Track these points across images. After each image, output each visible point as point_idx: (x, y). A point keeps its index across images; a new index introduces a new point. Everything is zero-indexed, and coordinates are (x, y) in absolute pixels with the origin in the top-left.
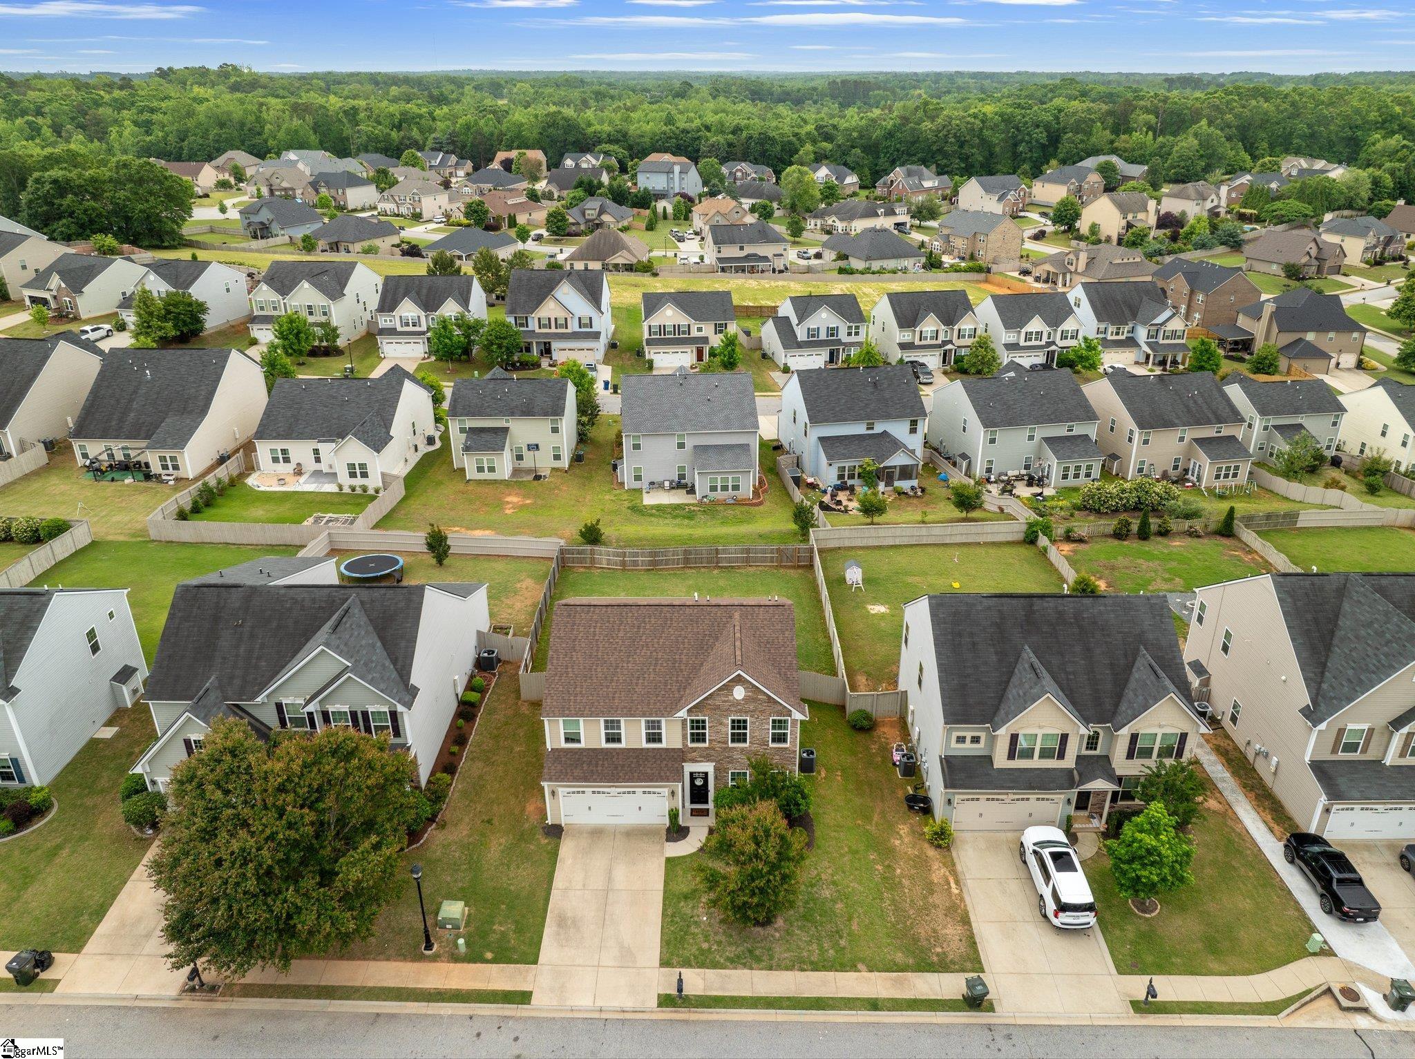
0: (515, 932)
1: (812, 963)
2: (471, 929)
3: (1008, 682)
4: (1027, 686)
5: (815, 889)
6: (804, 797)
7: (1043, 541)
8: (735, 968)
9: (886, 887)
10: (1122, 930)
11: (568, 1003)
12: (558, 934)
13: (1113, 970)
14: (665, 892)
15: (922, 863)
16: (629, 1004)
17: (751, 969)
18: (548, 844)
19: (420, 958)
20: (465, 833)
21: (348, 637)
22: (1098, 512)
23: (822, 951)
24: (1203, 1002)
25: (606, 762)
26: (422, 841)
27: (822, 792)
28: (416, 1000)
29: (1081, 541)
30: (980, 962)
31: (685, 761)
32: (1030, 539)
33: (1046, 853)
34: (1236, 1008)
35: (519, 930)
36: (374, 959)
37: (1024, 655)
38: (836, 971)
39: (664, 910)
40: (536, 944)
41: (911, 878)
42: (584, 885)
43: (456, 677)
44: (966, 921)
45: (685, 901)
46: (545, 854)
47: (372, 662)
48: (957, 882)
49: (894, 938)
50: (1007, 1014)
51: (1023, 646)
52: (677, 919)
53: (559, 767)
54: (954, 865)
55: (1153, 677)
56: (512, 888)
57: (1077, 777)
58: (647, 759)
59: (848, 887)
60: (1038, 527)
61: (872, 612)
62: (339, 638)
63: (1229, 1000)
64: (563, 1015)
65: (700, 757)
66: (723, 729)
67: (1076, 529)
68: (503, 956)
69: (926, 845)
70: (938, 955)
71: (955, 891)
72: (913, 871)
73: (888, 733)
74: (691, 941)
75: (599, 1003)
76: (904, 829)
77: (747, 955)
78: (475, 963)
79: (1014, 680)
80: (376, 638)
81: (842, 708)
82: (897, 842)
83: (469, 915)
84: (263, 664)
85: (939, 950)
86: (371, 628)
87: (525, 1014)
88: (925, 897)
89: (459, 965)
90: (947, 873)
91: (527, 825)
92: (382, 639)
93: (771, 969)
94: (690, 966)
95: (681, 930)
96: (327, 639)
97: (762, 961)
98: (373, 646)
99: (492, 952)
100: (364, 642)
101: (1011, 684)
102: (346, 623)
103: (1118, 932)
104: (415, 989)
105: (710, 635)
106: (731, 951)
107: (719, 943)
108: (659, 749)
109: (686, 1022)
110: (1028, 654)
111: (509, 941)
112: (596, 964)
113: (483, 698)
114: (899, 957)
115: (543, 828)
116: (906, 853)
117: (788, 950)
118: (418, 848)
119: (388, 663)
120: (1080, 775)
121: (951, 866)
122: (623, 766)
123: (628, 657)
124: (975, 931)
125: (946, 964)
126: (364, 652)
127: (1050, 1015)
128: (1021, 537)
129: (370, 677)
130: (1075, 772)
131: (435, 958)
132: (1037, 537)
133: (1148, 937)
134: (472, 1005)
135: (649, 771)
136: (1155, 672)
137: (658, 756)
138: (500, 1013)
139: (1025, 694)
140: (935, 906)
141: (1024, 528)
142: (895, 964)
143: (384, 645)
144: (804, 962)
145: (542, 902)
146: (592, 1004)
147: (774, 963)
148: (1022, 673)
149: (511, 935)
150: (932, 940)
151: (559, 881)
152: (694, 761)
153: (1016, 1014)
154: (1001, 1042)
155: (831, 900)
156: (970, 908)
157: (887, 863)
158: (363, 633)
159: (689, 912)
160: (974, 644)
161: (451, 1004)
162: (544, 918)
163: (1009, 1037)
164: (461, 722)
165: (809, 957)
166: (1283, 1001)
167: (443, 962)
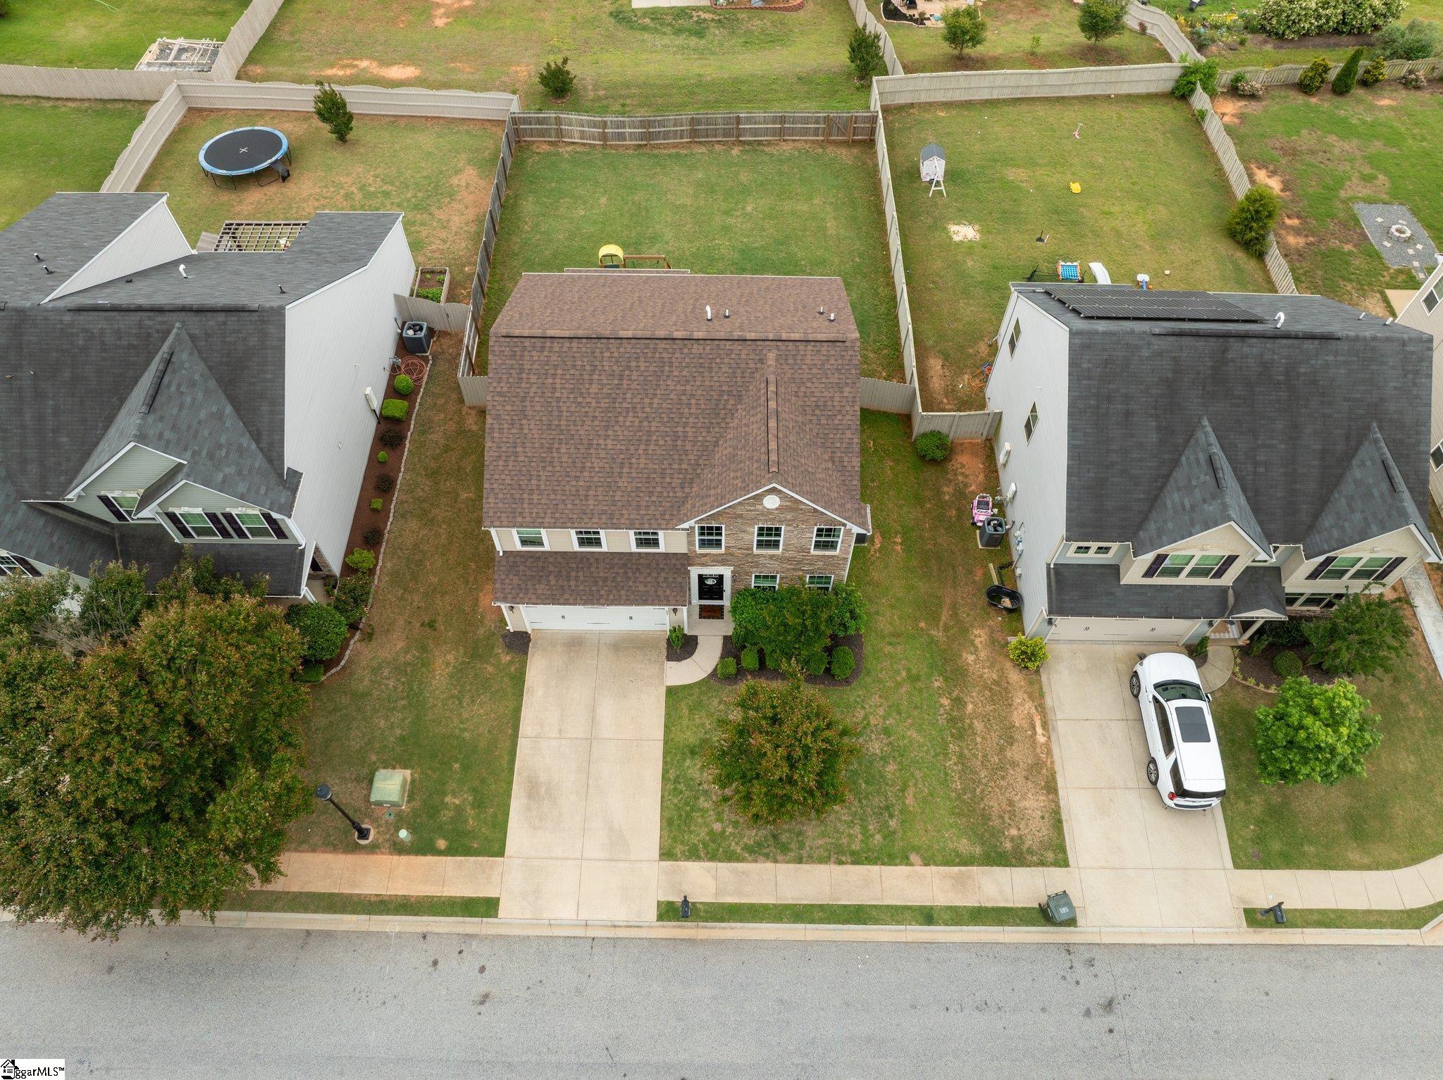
0: (473, 807)
1: (853, 853)
2: (415, 804)
3: (1168, 476)
4: (1198, 494)
5: (861, 740)
6: (853, 616)
7: (1200, 100)
8: (756, 861)
9: (953, 735)
10: (1248, 803)
11: (545, 916)
12: (529, 810)
13: (1229, 863)
14: (666, 742)
15: (1000, 693)
16: (621, 916)
17: (776, 861)
18: (511, 663)
19: (354, 849)
20: (400, 645)
21: (175, 411)
22: (1281, 37)
23: (867, 836)
24: (1333, 911)
25: (581, 574)
26: (343, 663)
27: (876, 575)
28: (354, 912)
29: (1253, 96)
30: (1064, 851)
31: (691, 565)
32: (1181, 93)
33: (1171, 706)
34: (1372, 918)
35: (479, 804)
36: (296, 850)
37: (1200, 435)
38: (883, 864)
39: (665, 772)
40: (501, 826)
41: (986, 718)
42: (560, 732)
43: (368, 391)
44: (1051, 788)
45: (692, 759)
46: (506, 679)
47: (220, 447)
48: (1045, 725)
49: (959, 815)
50: (1090, 930)
51: (1200, 418)
52: (681, 787)
53: (516, 581)
54: (1042, 696)
55: (1385, 486)
56: (466, 735)
57: (1231, 600)
58: (638, 569)
59: (903, 737)
60: (1199, 76)
61: (956, 238)
62: (161, 419)
63: (1364, 906)
64: (538, 932)
65: (713, 561)
66: (747, 537)
67: (1248, 76)
68: (461, 845)
69: (1008, 665)
70: (1012, 840)
71: (1041, 739)
72: (989, 708)
73: (968, 466)
74: (700, 820)
75: (584, 915)
76: (980, 636)
77: (771, 841)
78: (425, 854)
79: (1179, 475)
80: (224, 400)
81: (906, 419)
82: (971, 658)
83: (413, 781)
84: (65, 439)
85: (1014, 832)
86: (212, 384)
87: (492, 931)
88: (1002, 750)
89: (404, 859)
90: (1033, 710)
91: (481, 631)
92: (232, 399)
93: (800, 860)
94: (699, 858)
95: (687, 804)
96: (140, 428)
97: (789, 850)
98: (219, 416)
99: (446, 838)
100: (203, 414)
101: (1172, 480)
102: (169, 386)
103: (1241, 804)
104: (351, 895)
105: (730, 393)
106: (751, 836)
107: (736, 824)
108: (654, 554)
109: (692, 942)
110: (1207, 435)
111: (466, 821)
112: (578, 855)
113: (412, 407)
114: (964, 846)
115: (504, 637)
116: (981, 676)
117: (823, 835)
118: (338, 673)
119: (246, 441)
120: (1237, 596)
121: (1038, 696)
122: (605, 579)
123: (607, 428)
124: (1062, 803)
125: (1022, 853)
126: (206, 433)
127: (1144, 930)
128: (1168, 86)
129: (220, 476)
130: (1231, 592)
131: (373, 849)
132: (1192, 91)
133: (1278, 814)
134: (424, 918)
135: (641, 588)
136: (1390, 478)
137: (654, 565)
138: (460, 930)
139: (1193, 507)
140: (1014, 764)
141: (1176, 73)
142: (958, 855)
143: (237, 409)
144: (843, 853)
145: (506, 757)
146: (574, 917)
147: (804, 853)
148: (1191, 468)
149: (470, 812)
150: (1006, 816)
151: (527, 726)
152: (703, 565)
153: (1103, 930)
154: (1080, 969)
155: (881, 759)
156: (1058, 768)
157: (954, 695)
158: (200, 395)
159: (697, 775)
160: (1128, 414)
161: (398, 917)
162: (510, 783)
163: (1090, 963)
164: (382, 455)
165: (849, 845)
166: (1431, 907)
167: (383, 853)
